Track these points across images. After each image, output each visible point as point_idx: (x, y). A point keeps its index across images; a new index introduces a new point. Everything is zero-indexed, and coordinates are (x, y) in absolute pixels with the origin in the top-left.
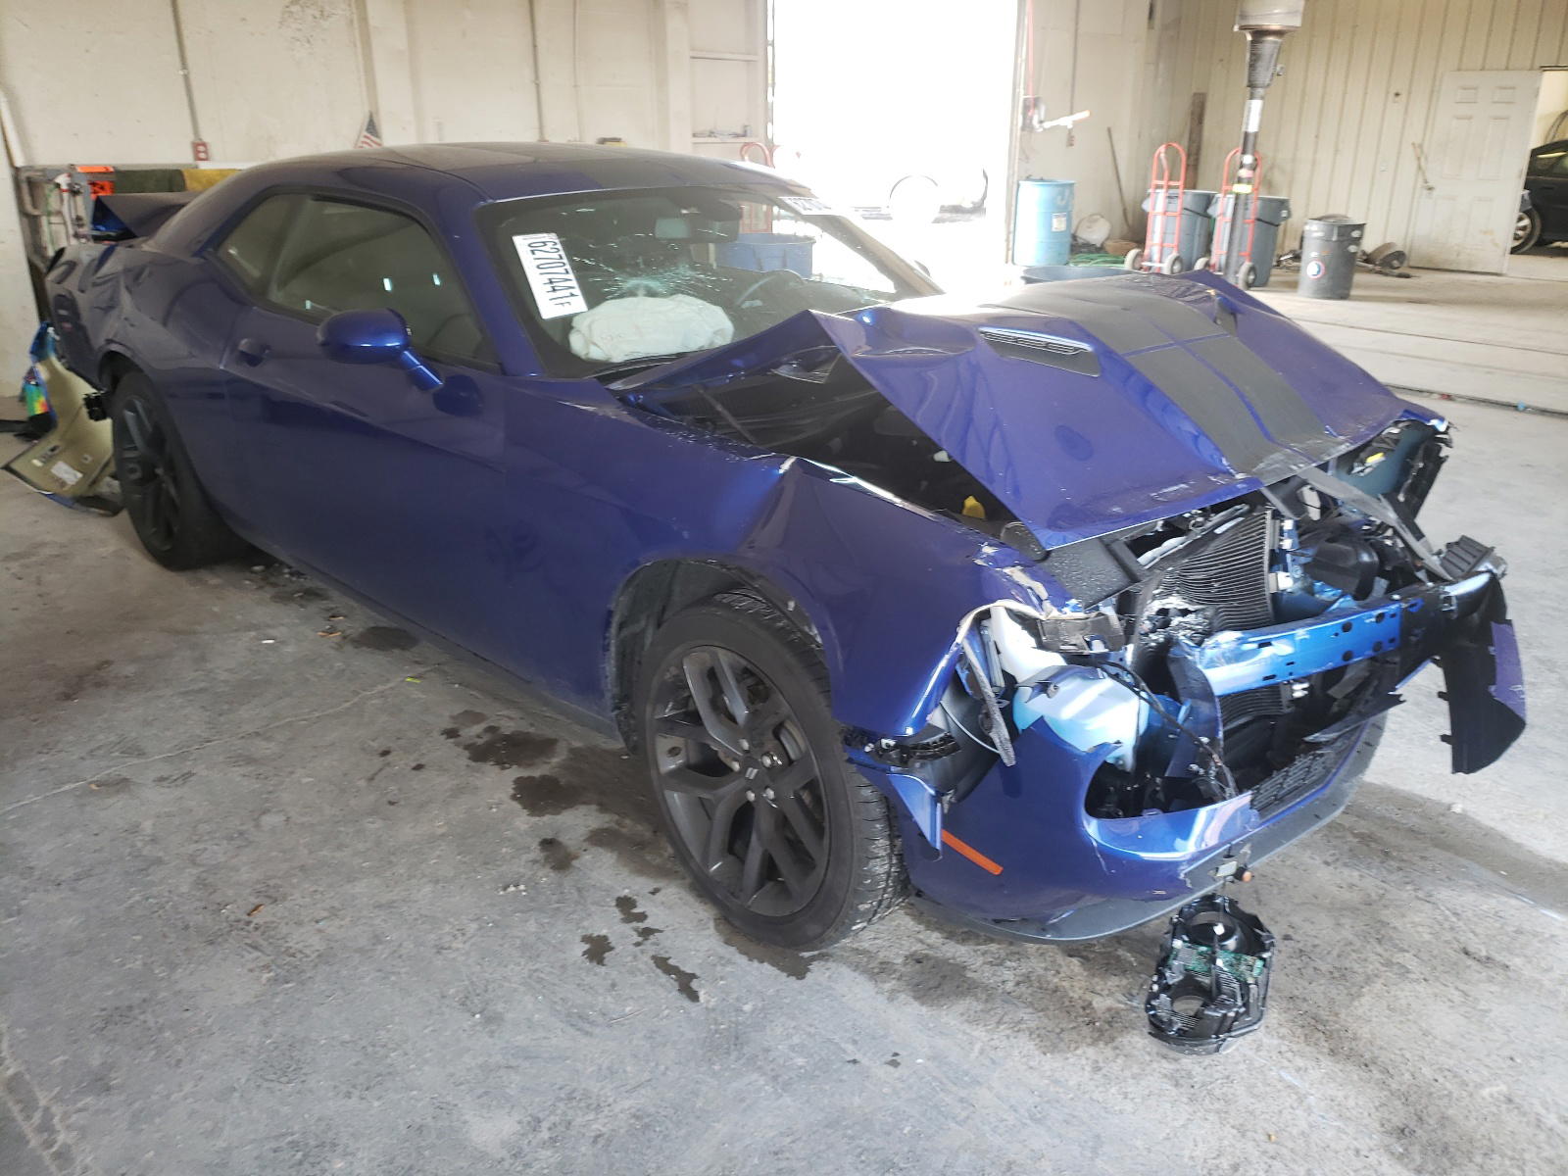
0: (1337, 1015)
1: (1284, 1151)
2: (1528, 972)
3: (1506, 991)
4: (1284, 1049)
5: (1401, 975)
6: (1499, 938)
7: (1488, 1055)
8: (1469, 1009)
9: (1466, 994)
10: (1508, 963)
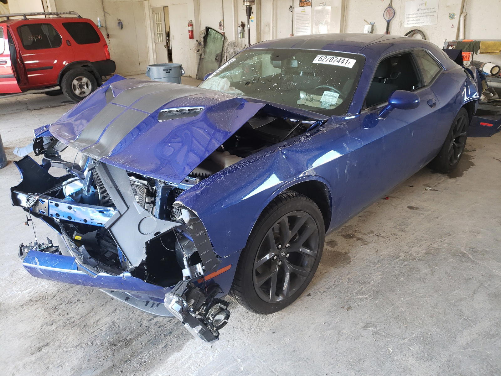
0: (42, 304)
1: (10, 284)
2: (27, 359)
3: (23, 348)
4: (38, 291)
5: (47, 323)
6: (48, 360)
7: (5, 332)
8: (23, 335)
9: (30, 337)
10: (34, 355)
